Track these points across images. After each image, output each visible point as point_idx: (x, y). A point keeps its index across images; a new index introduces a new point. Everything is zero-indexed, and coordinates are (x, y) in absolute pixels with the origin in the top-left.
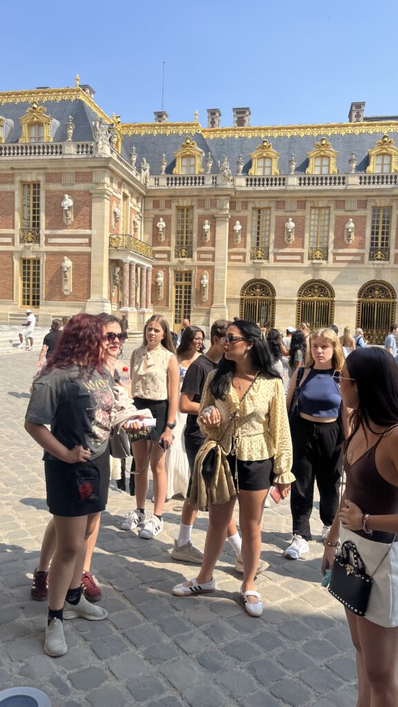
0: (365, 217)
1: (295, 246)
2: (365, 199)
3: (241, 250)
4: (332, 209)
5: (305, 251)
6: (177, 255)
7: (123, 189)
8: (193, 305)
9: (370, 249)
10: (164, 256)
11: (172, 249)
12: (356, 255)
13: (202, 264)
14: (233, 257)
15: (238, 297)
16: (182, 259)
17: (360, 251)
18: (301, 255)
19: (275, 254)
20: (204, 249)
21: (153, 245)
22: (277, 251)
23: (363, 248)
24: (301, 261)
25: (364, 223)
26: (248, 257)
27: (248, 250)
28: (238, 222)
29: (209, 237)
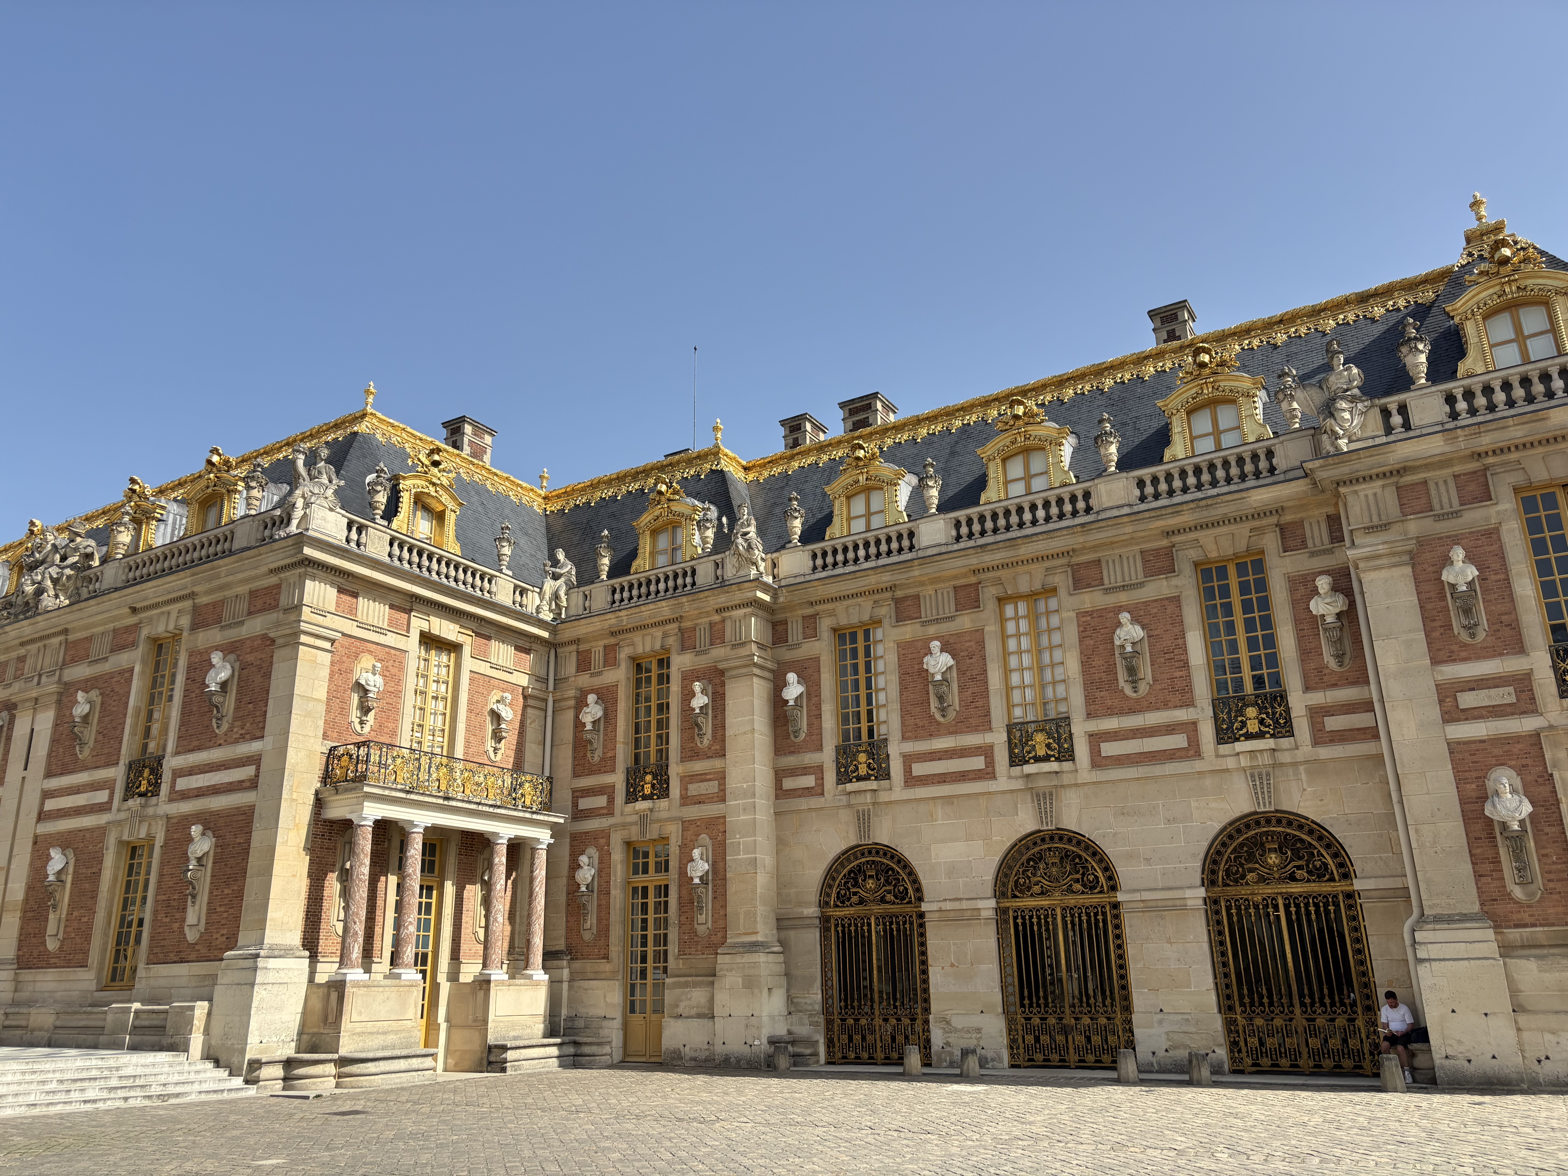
0: (1176, 600)
1: (961, 726)
2: (1165, 542)
3: (809, 758)
4: (1062, 592)
5: (998, 738)
6: (632, 796)
7: (418, 623)
8: (673, 948)
9: (1216, 704)
10: (601, 801)
11: (618, 779)
12: (1170, 729)
13: (693, 812)
14: (789, 783)
15: (812, 911)
16: (642, 805)
17: (1181, 715)
18: (987, 752)
19: (908, 760)
20: (698, 766)
21: (576, 775)
22: (910, 747)
23: (1190, 703)
24: (988, 773)
25: (1179, 621)
26: (830, 777)
27: (827, 757)
28: (792, 677)
29: (708, 729)
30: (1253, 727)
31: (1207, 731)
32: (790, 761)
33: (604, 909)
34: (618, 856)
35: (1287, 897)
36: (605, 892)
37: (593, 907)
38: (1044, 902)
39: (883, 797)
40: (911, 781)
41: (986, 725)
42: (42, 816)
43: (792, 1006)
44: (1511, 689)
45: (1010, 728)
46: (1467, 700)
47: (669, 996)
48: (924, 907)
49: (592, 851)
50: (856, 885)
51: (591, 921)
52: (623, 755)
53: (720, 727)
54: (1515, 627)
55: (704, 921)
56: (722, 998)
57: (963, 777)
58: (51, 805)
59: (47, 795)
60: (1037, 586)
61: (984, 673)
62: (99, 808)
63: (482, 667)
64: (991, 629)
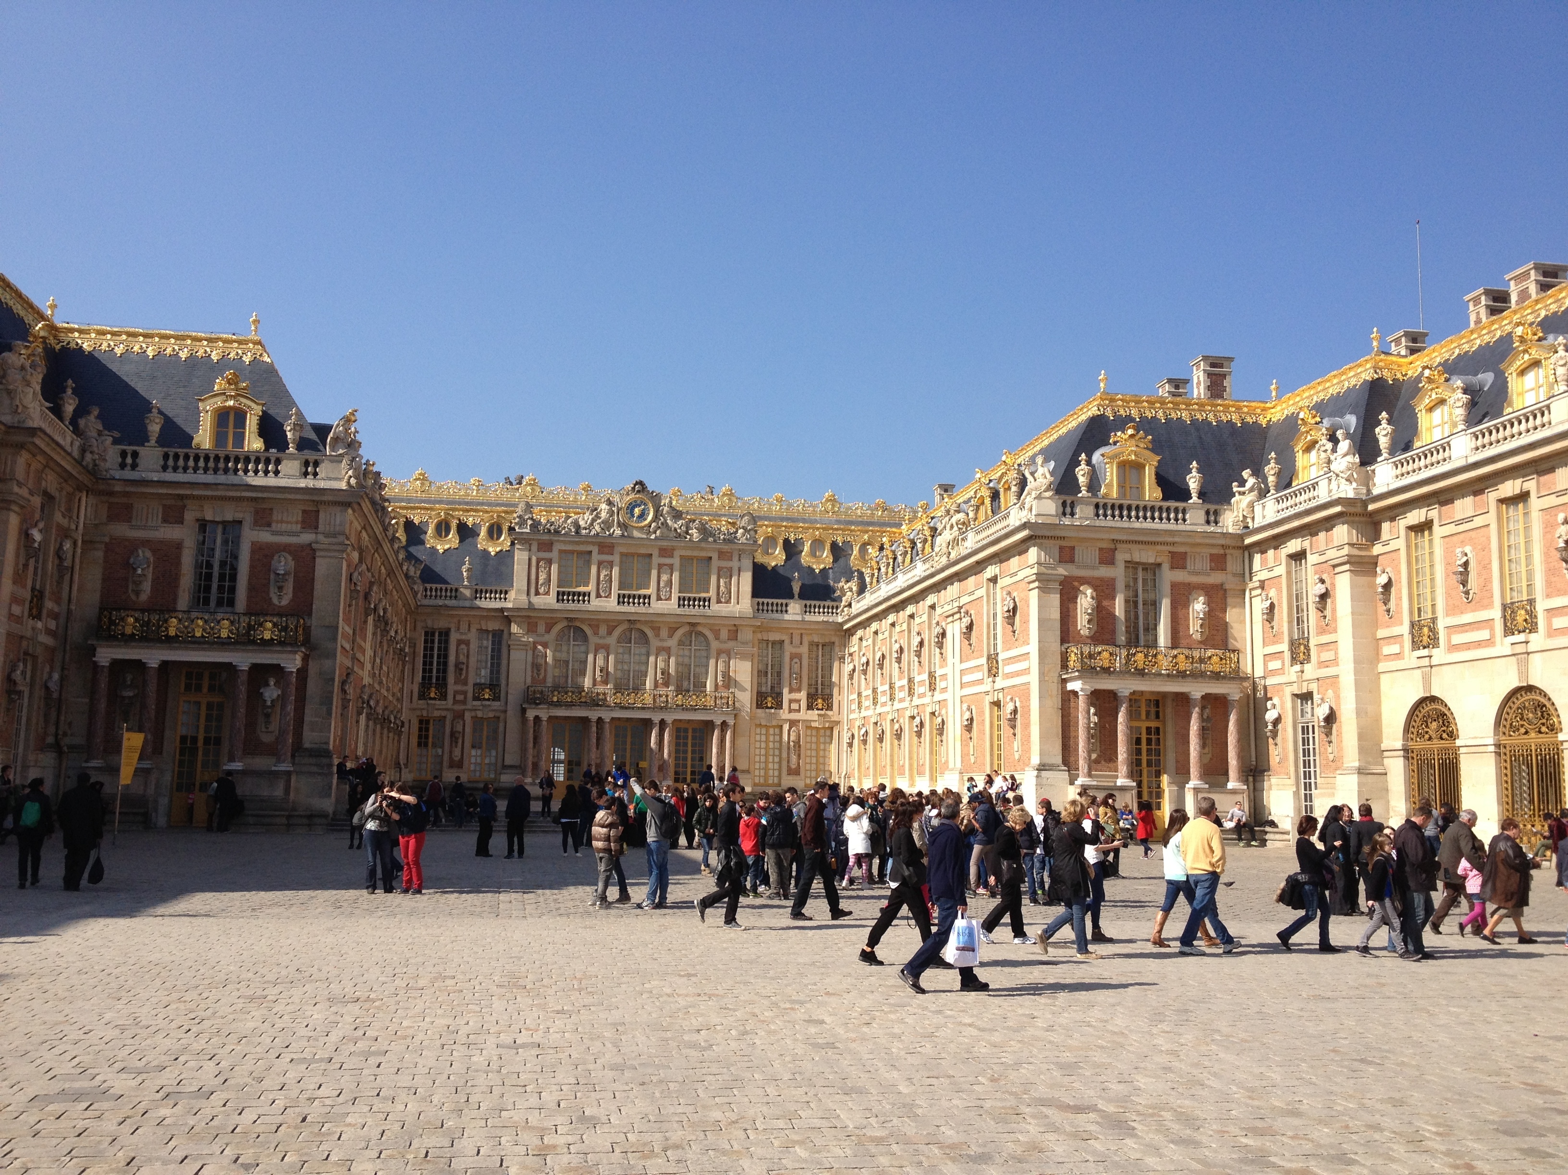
1: (1479, 605)
3: (1395, 631)
4: (1533, 495)
5: (1496, 613)
6: (1293, 662)
8: (1319, 771)
10: (1277, 664)
11: (1285, 648)
13: (1324, 672)
14: (1384, 650)
15: (1399, 744)
16: (1297, 667)
18: (1489, 623)
19: (1449, 631)
20: (1325, 639)
21: (1265, 644)
22: (1451, 622)
24: (1489, 642)
26: (1408, 645)
27: (1405, 629)
28: (1381, 569)
29: (1328, 612)
32: (1386, 633)
33: (1285, 741)
34: (1289, 703)
36: (1284, 729)
37: (1279, 740)
38: (1525, 739)
39: (1434, 661)
40: (1453, 648)
41: (1490, 605)
42: (962, 686)
45: (1504, 607)
48: (1458, 743)
49: (1276, 700)
50: (1427, 726)
51: (1279, 749)
52: (1286, 630)
53: (1334, 610)
55: (1331, 750)
57: (1479, 644)
58: (966, 679)
59: (963, 672)
60: (1517, 491)
61: (1490, 563)
62: (980, 682)
63: (1180, 576)
64: (1494, 527)
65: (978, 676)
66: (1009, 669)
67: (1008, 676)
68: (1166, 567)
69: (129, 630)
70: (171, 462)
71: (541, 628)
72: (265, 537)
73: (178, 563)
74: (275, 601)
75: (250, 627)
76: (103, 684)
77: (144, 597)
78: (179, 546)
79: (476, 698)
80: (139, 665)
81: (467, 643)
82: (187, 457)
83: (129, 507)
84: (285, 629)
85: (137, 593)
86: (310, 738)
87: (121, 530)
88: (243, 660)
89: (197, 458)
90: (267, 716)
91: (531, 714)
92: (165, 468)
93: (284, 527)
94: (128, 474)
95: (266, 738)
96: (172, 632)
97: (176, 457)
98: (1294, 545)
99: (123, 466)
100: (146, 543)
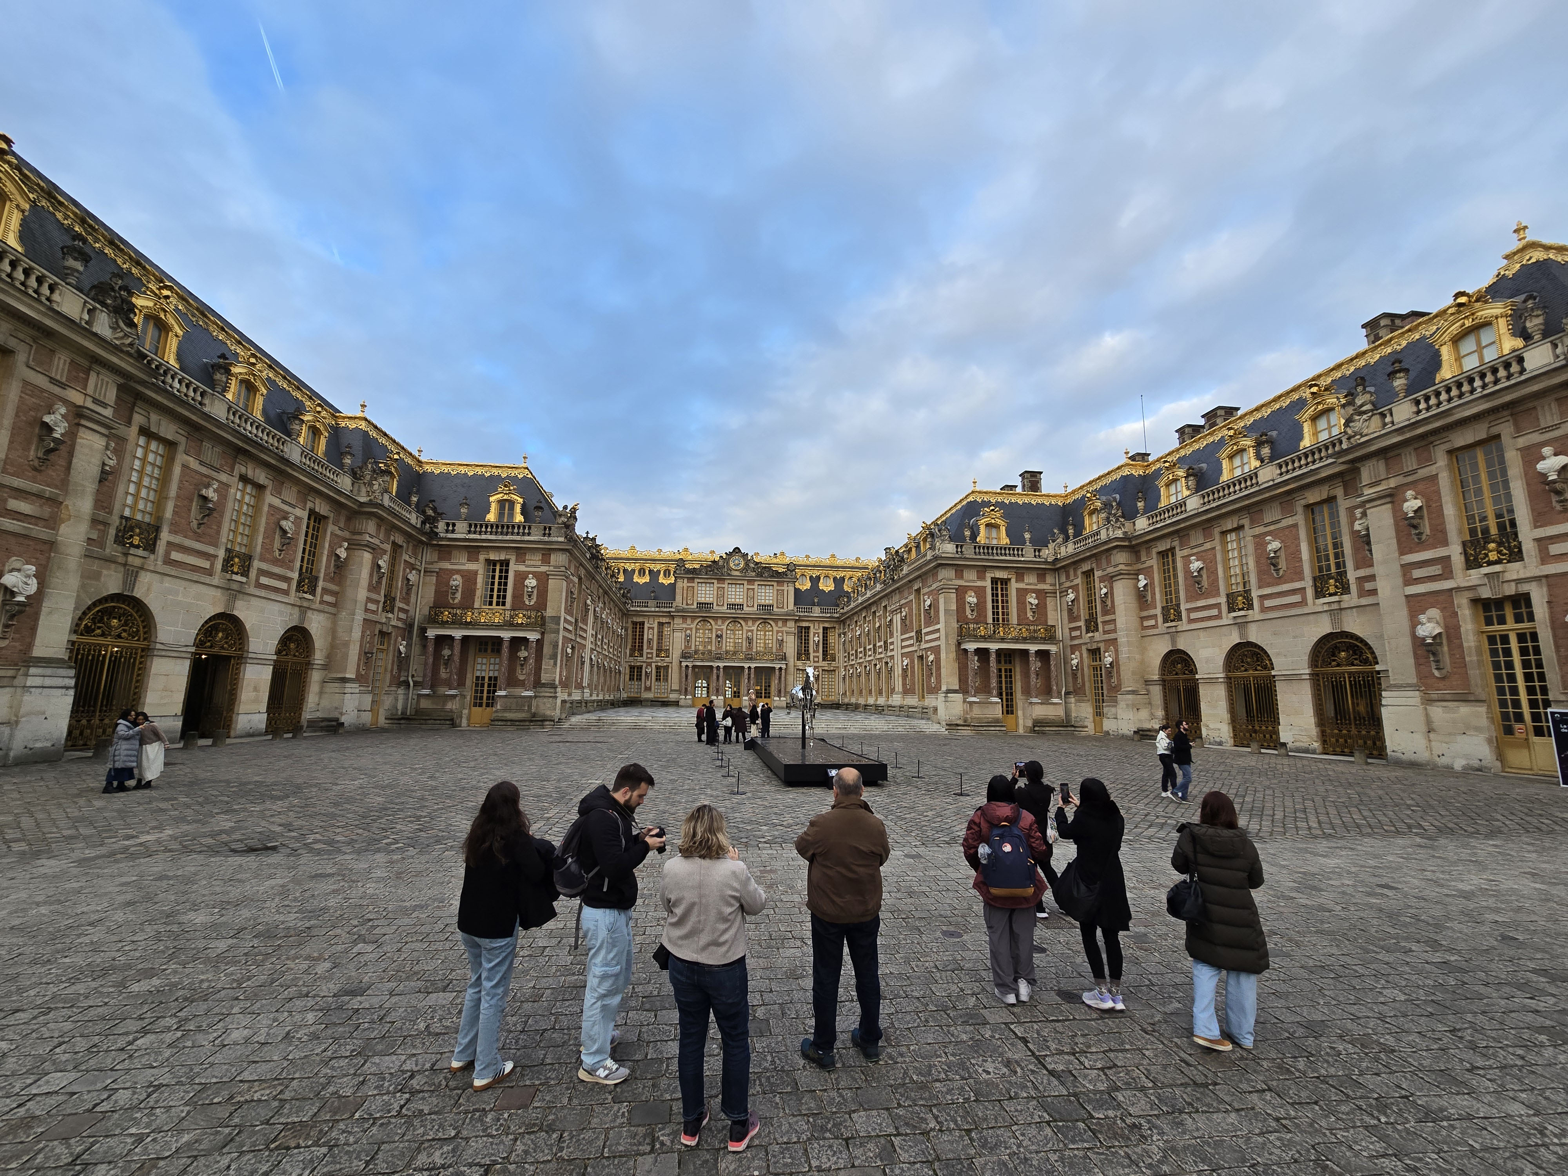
1: (1208, 595)
3: (1152, 612)
5: (1222, 600)
6: (1087, 632)
7: (989, 575)
8: (1105, 692)
9: (1315, 579)
10: (1077, 633)
11: (1082, 623)
12: (1294, 592)
13: (1107, 637)
14: (1146, 624)
16: (1090, 635)
17: (1297, 585)
18: (1218, 606)
19: (1189, 610)
20: (1108, 618)
21: (1070, 622)
22: (1189, 606)
23: (1302, 579)
24: (1219, 617)
25: (1297, 538)
26: (1160, 619)
27: (1158, 611)
28: (1141, 577)
29: (1109, 603)
30: (1332, 590)
31: (1310, 593)
32: (1145, 614)
33: (1083, 675)
34: (1085, 655)
35: (1350, 673)
36: (1083, 669)
37: (1079, 675)
38: (1245, 674)
39: (1180, 628)
40: (1190, 621)
41: (1217, 594)
42: (902, 647)
43: (1153, 717)
44: (1439, 567)
45: (1228, 595)
46: (1417, 573)
47: (1105, 710)
48: (1197, 677)
49: (1077, 653)
50: (1173, 666)
51: (1080, 680)
52: (1084, 614)
53: (1113, 602)
54: (1444, 532)
55: (1114, 680)
56: (1119, 711)
57: (1210, 618)
60: (1235, 526)
61: (1216, 569)
62: (912, 645)
63: (1021, 585)
64: (1218, 548)
65: (911, 642)
66: (928, 638)
67: (927, 642)
68: (1013, 580)
69: (445, 619)
70: (473, 529)
71: (689, 621)
72: (522, 568)
73: (476, 583)
74: (527, 603)
75: (511, 617)
76: (431, 649)
77: (456, 601)
78: (476, 573)
79: (657, 656)
80: (451, 638)
81: (653, 628)
82: (481, 526)
83: (450, 553)
84: (529, 617)
85: (454, 599)
86: (545, 678)
87: (447, 565)
88: (506, 635)
89: (487, 527)
90: (522, 665)
91: (684, 664)
92: (469, 532)
93: (532, 563)
94: (450, 536)
95: (521, 678)
96: (469, 620)
97: (476, 526)
98: (1086, 567)
99: (447, 531)
100: (458, 572)
